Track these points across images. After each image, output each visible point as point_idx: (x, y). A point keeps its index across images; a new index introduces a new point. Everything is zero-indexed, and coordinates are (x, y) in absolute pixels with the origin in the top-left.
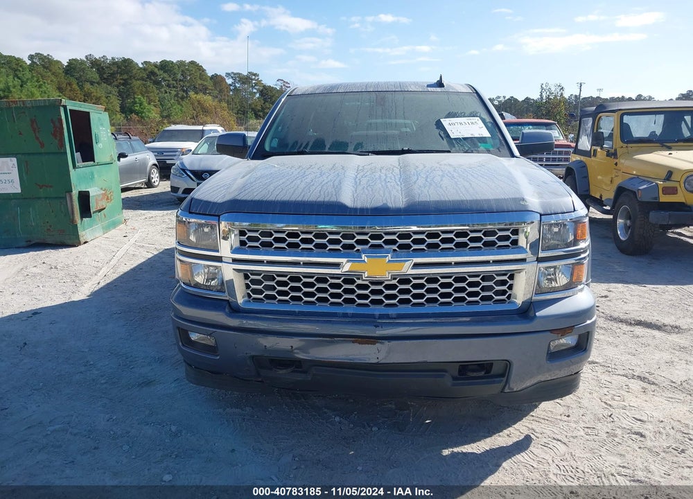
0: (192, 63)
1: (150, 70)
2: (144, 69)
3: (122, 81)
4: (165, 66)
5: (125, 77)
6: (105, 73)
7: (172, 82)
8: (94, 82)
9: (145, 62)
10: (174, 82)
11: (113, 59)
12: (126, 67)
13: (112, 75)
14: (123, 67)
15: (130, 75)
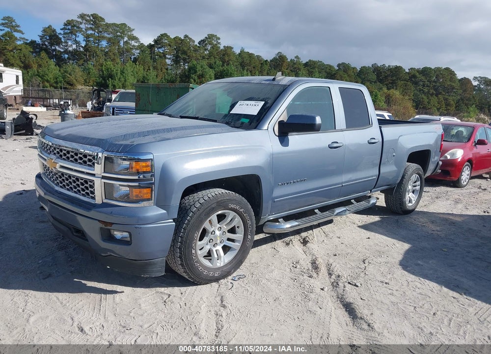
0: (447, 69)
1: (412, 74)
2: (409, 73)
3: (391, 81)
4: (425, 71)
5: (395, 78)
6: (381, 76)
7: (427, 83)
8: (372, 82)
9: (411, 68)
10: (429, 83)
11: (389, 66)
12: (396, 72)
13: (386, 77)
14: (394, 72)
15: (398, 76)
